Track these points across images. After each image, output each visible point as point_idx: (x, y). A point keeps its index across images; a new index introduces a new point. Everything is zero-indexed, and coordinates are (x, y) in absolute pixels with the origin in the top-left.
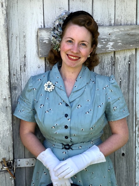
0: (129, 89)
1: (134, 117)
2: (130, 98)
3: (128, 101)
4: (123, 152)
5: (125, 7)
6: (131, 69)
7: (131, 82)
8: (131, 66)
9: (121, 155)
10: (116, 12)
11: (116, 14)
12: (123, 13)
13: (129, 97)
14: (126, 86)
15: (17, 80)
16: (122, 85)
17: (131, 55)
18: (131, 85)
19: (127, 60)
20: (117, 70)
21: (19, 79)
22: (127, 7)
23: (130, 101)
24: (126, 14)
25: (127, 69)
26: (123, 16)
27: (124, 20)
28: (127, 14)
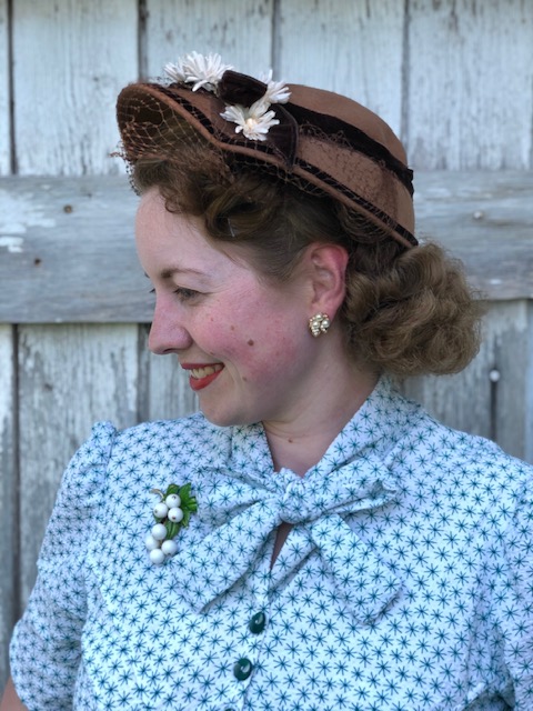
5: (466, 73)
6: (503, 411)
8: (505, 394)
10: (414, 99)
12: (458, 105)
17: (504, 334)
19: (482, 359)
22: (479, 73)
24: (474, 111)
25: (485, 414)
26: (455, 121)
27: (462, 143)
28: (479, 111)
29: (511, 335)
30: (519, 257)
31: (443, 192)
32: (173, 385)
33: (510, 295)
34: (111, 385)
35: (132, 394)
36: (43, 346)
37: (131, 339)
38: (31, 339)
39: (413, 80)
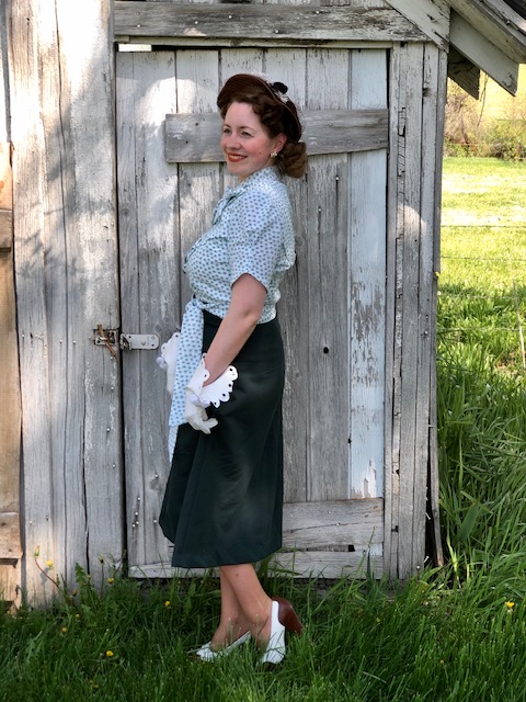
0: (336, 228)
1: (349, 282)
2: (340, 244)
3: (336, 250)
4: (324, 345)
5: (326, 77)
6: (340, 190)
7: (341, 215)
8: (341, 184)
9: (322, 351)
11: (309, 89)
12: (324, 88)
13: (336, 241)
14: (332, 222)
15: (130, 199)
16: (323, 218)
17: (340, 165)
18: (340, 220)
19: (333, 173)
20: (312, 191)
21: (133, 198)
22: (330, 78)
23: (340, 250)
24: (329, 91)
25: (334, 191)
26: (323, 94)
27: (325, 101)
28: (331, 90)
29: (342, 164)
30: (344, 139)
31: (319, 117)
32: (231, 183)
33: (341, 151)
34: (211, 184)
35: (218, 186)
36: (187, 170)
37: (217, 167)
38: (183, 168)
39: (309, 79)
